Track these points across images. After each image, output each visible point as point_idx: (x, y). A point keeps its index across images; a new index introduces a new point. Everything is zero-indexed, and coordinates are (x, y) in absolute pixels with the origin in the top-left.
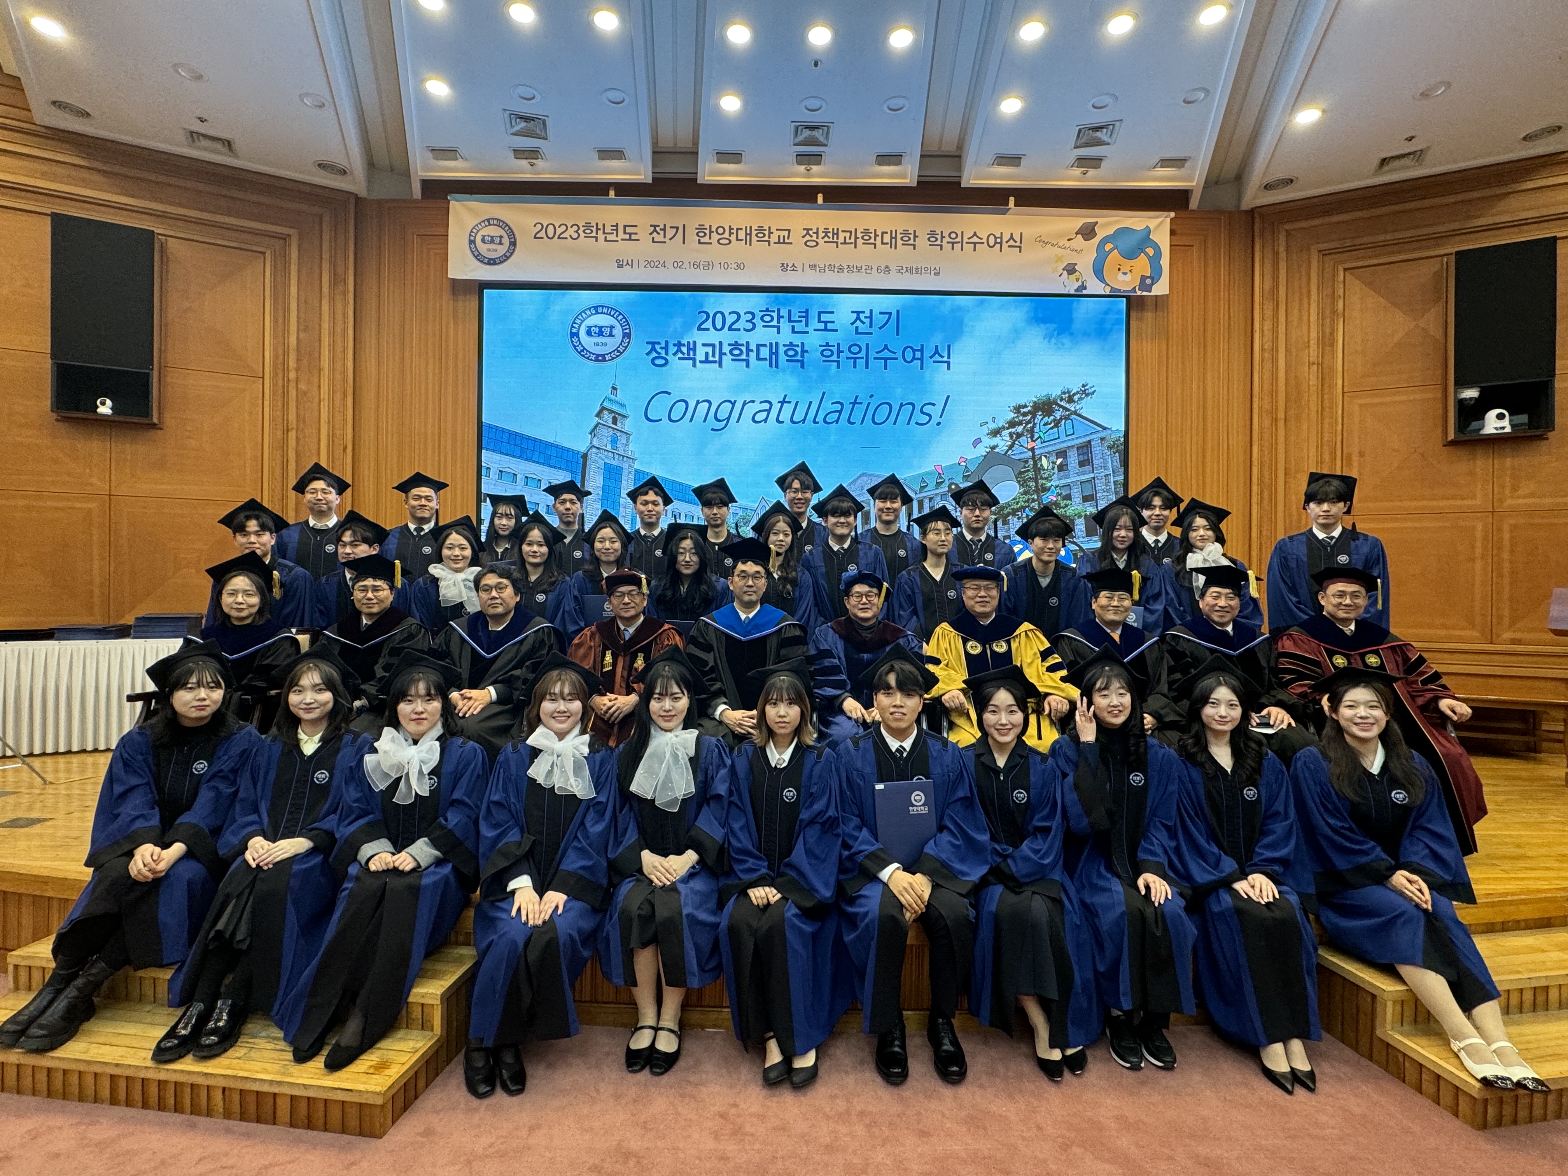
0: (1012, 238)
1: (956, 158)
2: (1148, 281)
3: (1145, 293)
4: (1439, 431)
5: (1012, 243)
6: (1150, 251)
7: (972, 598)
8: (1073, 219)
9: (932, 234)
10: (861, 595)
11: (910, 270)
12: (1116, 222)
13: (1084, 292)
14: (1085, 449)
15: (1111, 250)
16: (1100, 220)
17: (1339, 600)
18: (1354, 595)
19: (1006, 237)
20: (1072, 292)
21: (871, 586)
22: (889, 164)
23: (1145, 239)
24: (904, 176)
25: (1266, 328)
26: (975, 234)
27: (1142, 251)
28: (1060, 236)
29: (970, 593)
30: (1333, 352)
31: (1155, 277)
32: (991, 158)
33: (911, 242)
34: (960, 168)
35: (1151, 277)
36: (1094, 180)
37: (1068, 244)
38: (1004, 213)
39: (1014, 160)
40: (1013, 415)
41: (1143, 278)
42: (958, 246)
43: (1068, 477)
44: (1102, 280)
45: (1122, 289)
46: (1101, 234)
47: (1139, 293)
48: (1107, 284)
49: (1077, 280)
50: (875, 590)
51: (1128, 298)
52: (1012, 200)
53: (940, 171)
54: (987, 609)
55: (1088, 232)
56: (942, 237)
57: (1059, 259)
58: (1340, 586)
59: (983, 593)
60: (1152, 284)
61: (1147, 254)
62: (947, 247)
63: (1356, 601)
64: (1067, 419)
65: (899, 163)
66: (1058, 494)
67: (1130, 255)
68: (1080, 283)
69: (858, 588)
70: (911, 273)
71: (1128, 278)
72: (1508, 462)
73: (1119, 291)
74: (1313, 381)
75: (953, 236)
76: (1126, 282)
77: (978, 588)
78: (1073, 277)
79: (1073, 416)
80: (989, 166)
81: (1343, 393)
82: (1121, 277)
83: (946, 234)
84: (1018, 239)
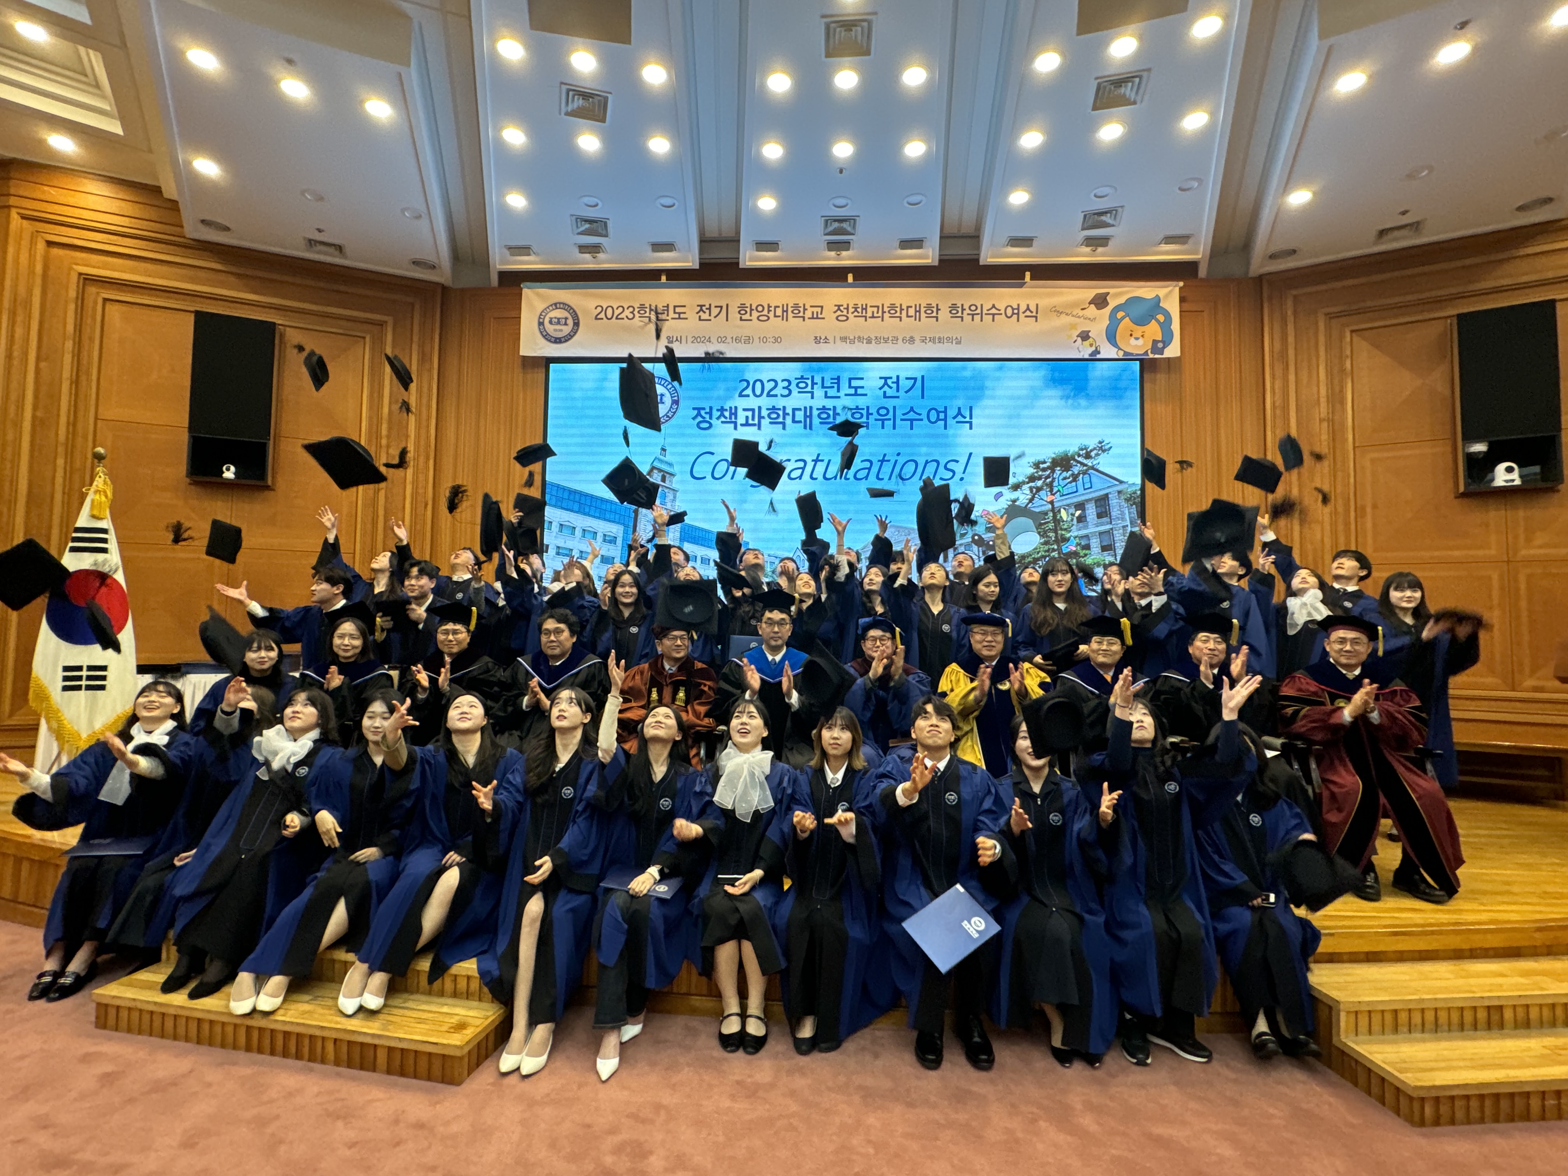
0: (1028, 309)
1: (975, 238)
2: (1160, 345)
3: (1157, 356)
4: (1450, 484)
5: (1028, 313)
6: (1161, 318)
7: (980, 642)
8: (1086, 291)
9: (954, 307)
10: (875, 639)
11: (933, 340)
12: (1127, 292)
13: (1098, 356)
14: (1102, 502)
15: (1123, 318)
16: (1111, 291)
17: (1340, 647)
18: (1354, 641)
19: (1023, 308)
20: (1087, 356)
21: (884, 631)
22: (911, 248)
23: (1155, 307)
24: (927, 258)
25: (1276, 387)
26: (994, 306)
27: (1153, 317)
28: (1074, 305)
29: (978, 637)
30: (1344, 410)
31: (1167, 341)
32: (1005, 240)
33: (934, 314)
34: (978, 247)
35: (1162, 341)
36: (1102, 256)
37: (1081, 313)
38: (1021, 286)
39: (1026, 242)
40: (1032, 470)
41: (1155, 342)
42: (978, 318)
43: (1086, 527)
44: (1115, 345)
45: (1135, 352)
46: (1113, 303)
47: (1151, 356)
48: (1120, 349)
49: (1091, 345)
50: (888, 635)
51: (1142, 361)
52: (1028, 275)
53: (959, 251)
54: (993, 653)
55: (1100, 302)
56: (963, 310)
57: (1073, 326)
58: (1341, 633)
59: (989, 638)
60: (1164, 348)
61: (1158, 321)
62: (967, 319)
63: (1357, 648)
64: (1085, 473)
65: (921, 247)
66: (1078, 544)
67: (1141, 321)
68: (1093, 348)
69: (873, 633)
70: (934, 343)
71: (1140, 342)
72: (1521, 513)
73: (1132, 354)
74: (1324, 437)
75: (973, 308)
76: (1138, 345)
77: (985, 633)
78: (1087, 343)
79: (1091, 471)
80: (1004, 246)
81: (1354, 448)
82: (1133, 341)
83: (966, 307)
84: (1033, 308)
